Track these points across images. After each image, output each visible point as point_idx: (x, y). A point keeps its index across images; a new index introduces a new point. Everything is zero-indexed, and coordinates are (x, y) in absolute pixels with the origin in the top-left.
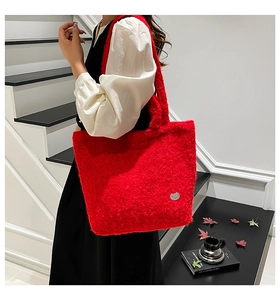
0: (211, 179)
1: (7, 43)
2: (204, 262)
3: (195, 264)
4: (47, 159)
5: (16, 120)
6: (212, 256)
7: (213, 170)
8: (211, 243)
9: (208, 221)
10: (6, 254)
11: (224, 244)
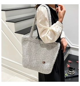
3: (66, 75)
6: (71, 73)
7: (71, 46)
8: (71, 69)
11: (74, 69)
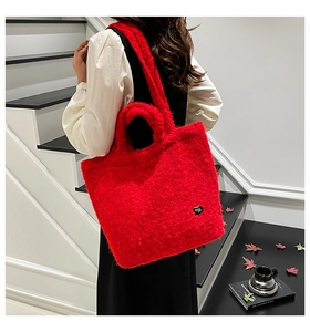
0: (248, 200)
2: (256, 295)
3: (247, 298)
4: (77, 189)
5: (39, 147)
8: (263, 273)
9: (251, 247)
11: (276, 273)
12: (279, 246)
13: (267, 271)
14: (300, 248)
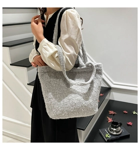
0: (111, 90)
1: (3, 25)
4: (28, 84)
5: (11, 65)
6: (115, 131)
7: (112, 86)
8: (115, 124)
9: (112, 112)
10: (3, 132)
11: (121, 124)
12: (125, 112)
13: (116, 123)
14: (134, 113)
